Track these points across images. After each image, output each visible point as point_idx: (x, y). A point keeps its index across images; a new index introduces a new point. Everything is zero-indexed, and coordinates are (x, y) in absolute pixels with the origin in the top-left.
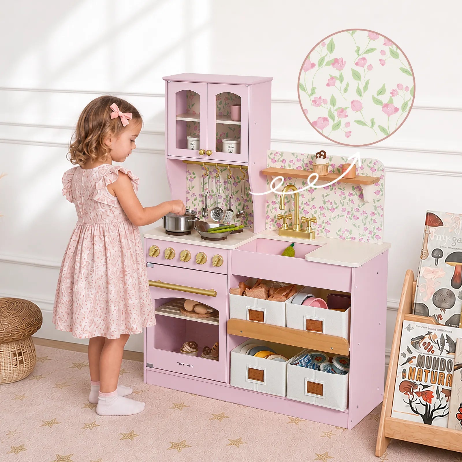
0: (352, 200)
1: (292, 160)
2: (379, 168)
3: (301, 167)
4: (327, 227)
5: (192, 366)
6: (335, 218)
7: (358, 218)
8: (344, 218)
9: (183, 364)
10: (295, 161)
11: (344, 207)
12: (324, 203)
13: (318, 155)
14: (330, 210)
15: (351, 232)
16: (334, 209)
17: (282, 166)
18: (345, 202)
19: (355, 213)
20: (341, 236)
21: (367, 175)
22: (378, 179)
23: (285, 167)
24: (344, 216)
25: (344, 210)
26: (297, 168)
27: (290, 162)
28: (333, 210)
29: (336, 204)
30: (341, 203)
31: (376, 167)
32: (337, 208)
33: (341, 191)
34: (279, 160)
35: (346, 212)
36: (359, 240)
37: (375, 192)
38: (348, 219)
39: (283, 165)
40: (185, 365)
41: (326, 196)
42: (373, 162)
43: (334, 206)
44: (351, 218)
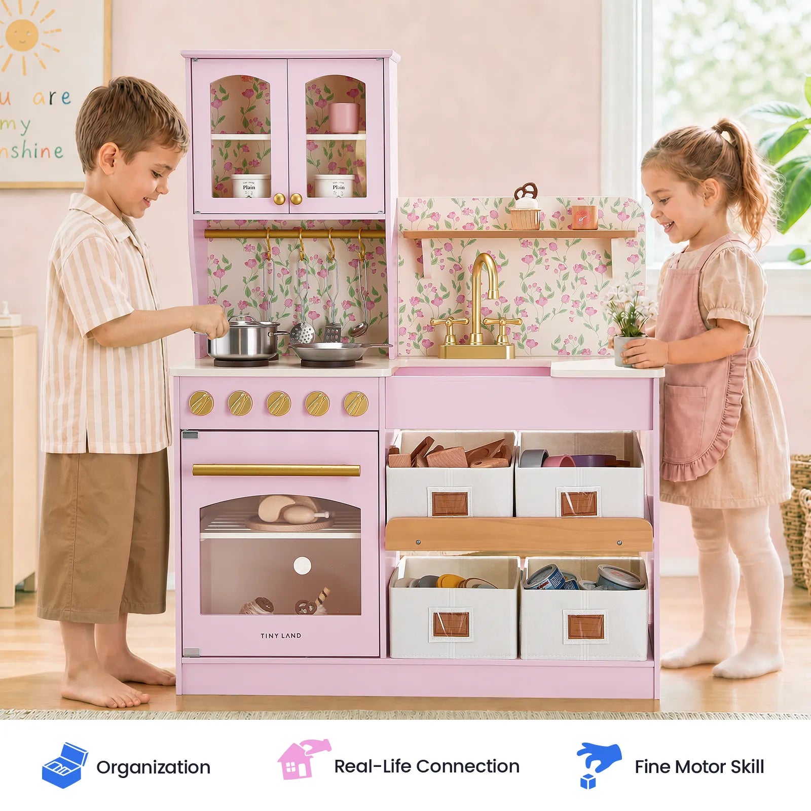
0: (583, 279)
1: (453, 213)
2: (635, 212)
3: (472, 224)
4: (531, 336)
5: (299, 635)
6: (547, 316)
7: (596, 311)
8: (567, 315)
9: (274, 636)
10: (459, 213)
11: (565, 293)
12: (524, 289)
13: (520, 193)
14: (537, 302)
15: (581, 341)
16: (545, 299)
17: (431, 227)
18: (568, 283)
19: (590, 303)
20: (561, 351)
21: (611, 226)
22: (632, 234)
23: (437, 227)
24: (565, 310)
25: (566, 299)
26: (464, 227)
27: (448, 216)
28: (542, 301)
29: (548, 289)
30: (559, 286)
31: (629, 211)
32: (551, 296)
33: (559, 262)
34: (423, 214)
35: (571, 303)
36: (599, 353)
37: (629, 259)
38: (575, 316)
39: (434, 224)
40: (280, 636)
41: (529, 275)
42: (622, 203)
43: (546, 293)
44: (580, 314)
